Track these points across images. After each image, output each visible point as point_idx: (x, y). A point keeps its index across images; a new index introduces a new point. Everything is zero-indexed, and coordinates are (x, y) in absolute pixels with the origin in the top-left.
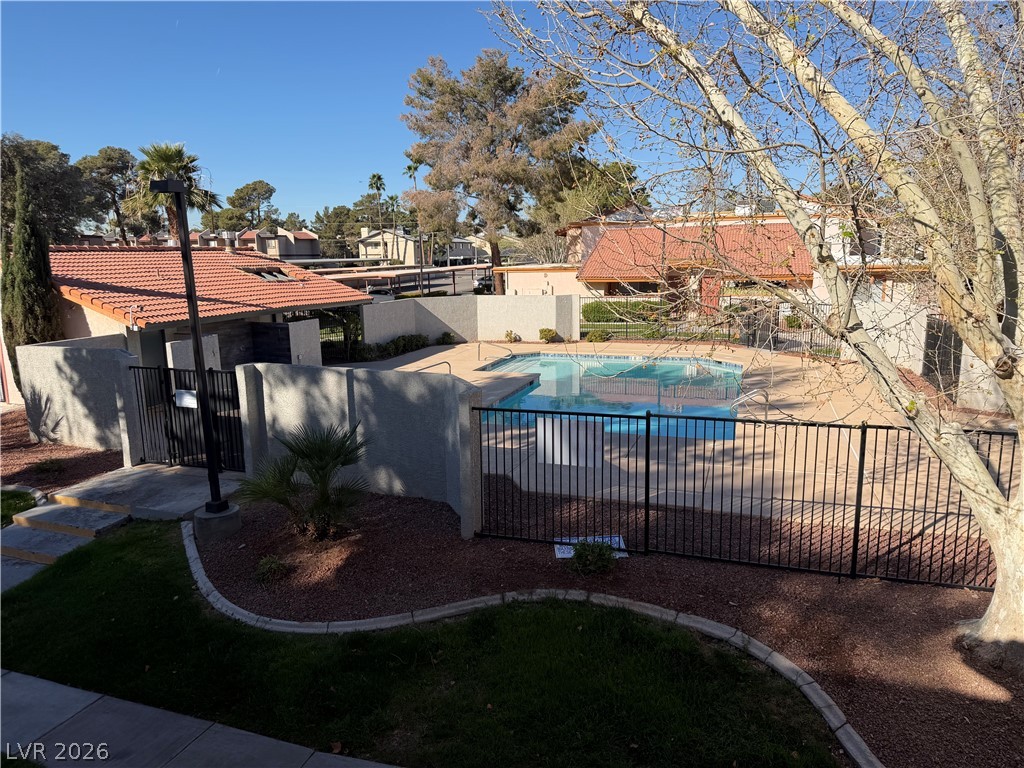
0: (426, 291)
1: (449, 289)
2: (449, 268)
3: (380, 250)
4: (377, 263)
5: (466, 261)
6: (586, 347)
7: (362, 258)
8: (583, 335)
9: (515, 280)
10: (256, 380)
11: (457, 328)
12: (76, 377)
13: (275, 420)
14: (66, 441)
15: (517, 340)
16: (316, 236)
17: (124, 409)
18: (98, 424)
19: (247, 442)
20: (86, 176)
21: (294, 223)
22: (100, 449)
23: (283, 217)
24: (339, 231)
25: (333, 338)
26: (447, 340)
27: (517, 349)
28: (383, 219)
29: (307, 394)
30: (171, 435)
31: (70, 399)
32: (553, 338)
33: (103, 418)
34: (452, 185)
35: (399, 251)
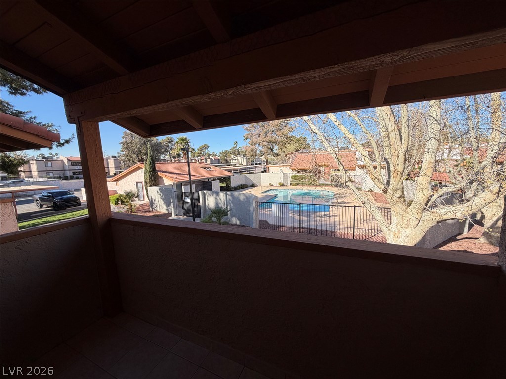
0: (248, 172)
1: (255, 172)
2: (255, 166)
3: (237, 161)
4: (235, 165)
5: (260, 164)
6: (291, 187)
7: (232, 163)
8: (290, 184)
9: (272, 169)
10: (204, 195)
11: (255, 182)
12: (161, 195)
13: (208, 205)
14: (159, 210)
15: (272, 185)
16: (219, 158)
17: (173, 202)
18: (166, 206)
19: (202, 211)
20: (162, 144)
21: (214, 155)
22: (167, 212)
23: (211, 153)
24: (226, 156)
25: (223, 185)
26: (253, 185)
27: (272, 188)
28: (238, 153)
29: (216, 198)
30: (184, 209)
31: (160, 199)
32: (282, 185)
33: (168, 204)
34: (255, 144)
35: (242, 161)
